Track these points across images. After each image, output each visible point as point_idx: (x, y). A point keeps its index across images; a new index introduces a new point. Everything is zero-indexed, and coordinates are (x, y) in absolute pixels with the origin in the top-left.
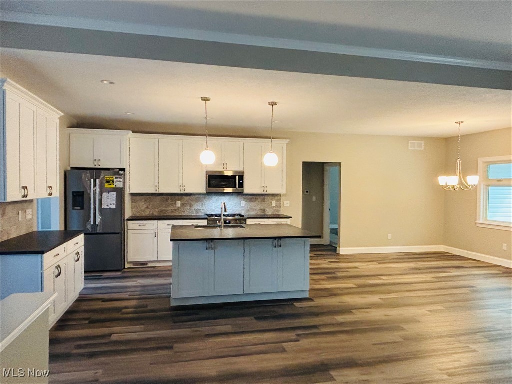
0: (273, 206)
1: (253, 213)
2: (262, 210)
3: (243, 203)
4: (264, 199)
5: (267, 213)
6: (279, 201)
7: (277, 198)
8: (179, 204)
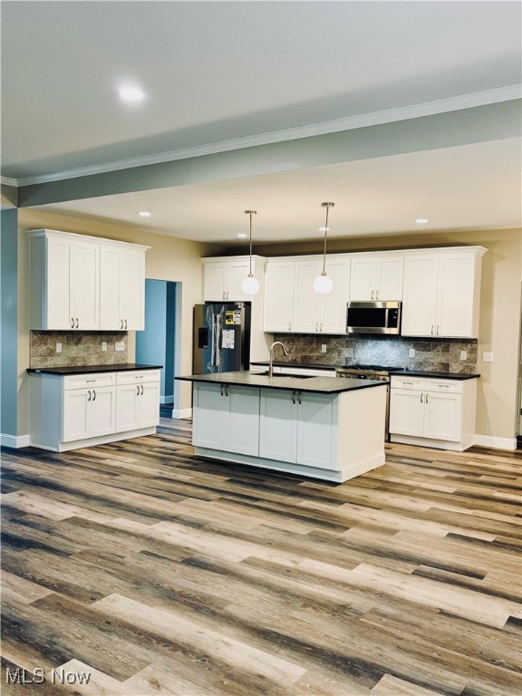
0: (462, 359)
1: (428, 369)
2: (442, 364)
3: (412, 352)
4: (448, 346)
5: (451, 371)
6: (474, 351)
7: (469, 346)
8: (324, 348)
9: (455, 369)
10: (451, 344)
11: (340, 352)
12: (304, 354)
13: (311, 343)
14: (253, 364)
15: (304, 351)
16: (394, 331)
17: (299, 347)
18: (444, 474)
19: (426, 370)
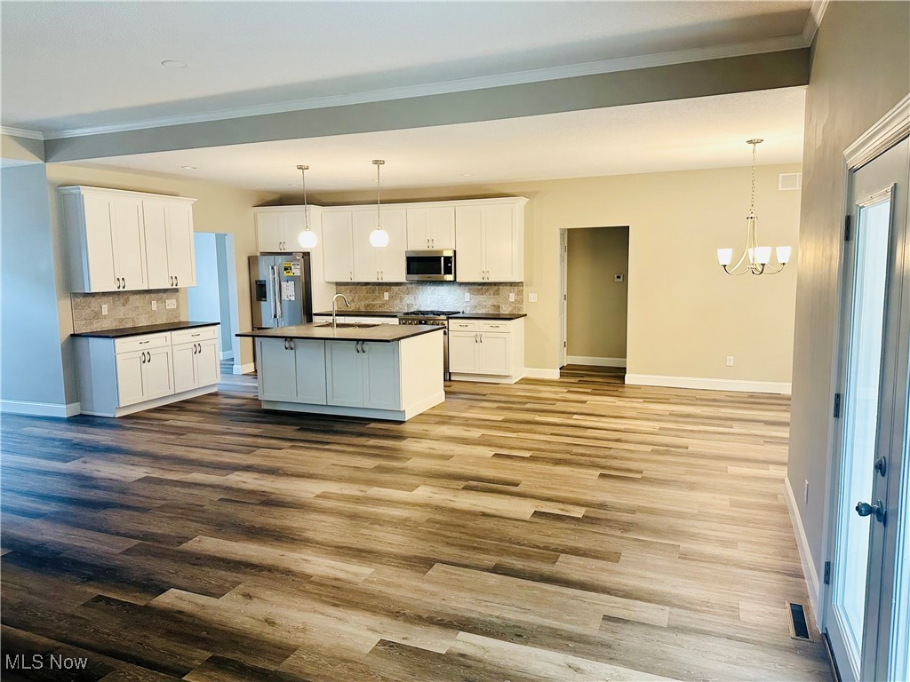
0: (511, 300)
1: (482, 311)
2: (494, 306)
3: (468, 296)
4: (498, 290)
5: (502, 312)
6: (520, 293)
7: (516, 288)
8: (386, 296)
9: (505, 310)
10: (501, 287)
11: (401, 299)
12: (367, 302)
13: (373, 292)
14: (316, 315)
15: (366, 299)
16: (449, 277)
17: (362, 295)
18: (496, 405)
19: (480, 312)
